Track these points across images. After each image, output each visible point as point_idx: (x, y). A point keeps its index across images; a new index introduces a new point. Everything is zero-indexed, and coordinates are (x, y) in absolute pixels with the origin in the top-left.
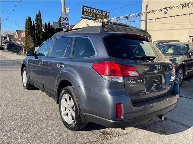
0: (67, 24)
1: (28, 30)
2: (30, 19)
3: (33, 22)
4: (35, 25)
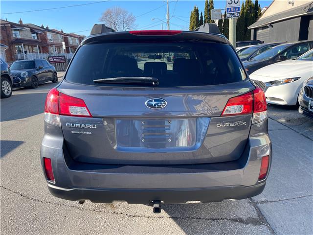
0: (237, 9)
1: (193, 28)
2: (197, 11)
3: (201, 14)
4: (204, 20)
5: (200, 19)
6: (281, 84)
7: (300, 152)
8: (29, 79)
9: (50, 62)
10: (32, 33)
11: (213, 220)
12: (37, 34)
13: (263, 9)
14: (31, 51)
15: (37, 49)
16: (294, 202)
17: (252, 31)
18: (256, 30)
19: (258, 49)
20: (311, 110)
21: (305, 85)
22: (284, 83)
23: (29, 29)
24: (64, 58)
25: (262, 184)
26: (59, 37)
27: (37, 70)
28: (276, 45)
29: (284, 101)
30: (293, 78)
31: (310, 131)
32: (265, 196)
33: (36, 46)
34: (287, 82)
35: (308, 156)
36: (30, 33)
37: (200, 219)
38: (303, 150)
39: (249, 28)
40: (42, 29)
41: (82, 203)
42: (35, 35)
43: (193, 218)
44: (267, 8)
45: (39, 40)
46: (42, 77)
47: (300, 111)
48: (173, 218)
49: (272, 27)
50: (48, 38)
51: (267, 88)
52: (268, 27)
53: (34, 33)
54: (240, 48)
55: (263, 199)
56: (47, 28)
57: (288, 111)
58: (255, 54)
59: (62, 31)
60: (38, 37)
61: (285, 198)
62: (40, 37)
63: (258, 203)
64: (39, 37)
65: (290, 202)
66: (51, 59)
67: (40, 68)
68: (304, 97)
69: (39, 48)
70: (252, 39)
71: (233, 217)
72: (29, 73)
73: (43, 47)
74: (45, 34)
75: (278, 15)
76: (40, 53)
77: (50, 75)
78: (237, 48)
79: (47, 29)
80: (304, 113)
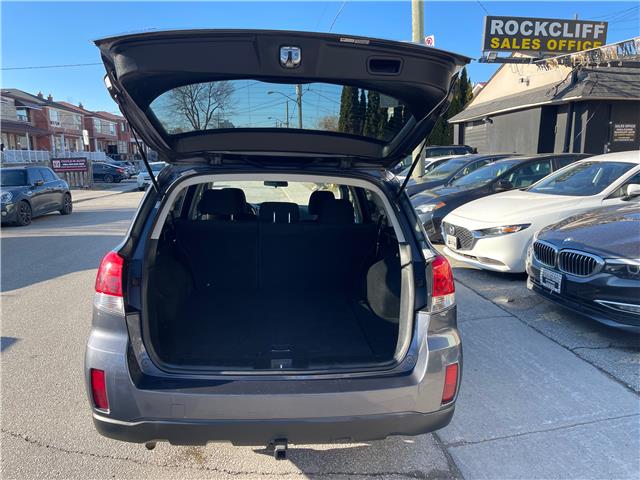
4: (367, 101)
5: (359, 99)
6: (499, 235)
7: (524, 358)
8: (13, 208)
9: (53, 169)
10: (18, 109)
11: (375, 475)
12: (28, 110)
13: (475, 86)
14: (13, 144)
15: (25, 141)
16: (507, 443)
17: (456, 127)
18: (463, 125)
19: (465, 164)
20: (544, 284)
21: (535, 240)
22: (504, 234)
23: (13, 100)
24: (85, 163)
25: (449, 410)
26: (74, 118)
27: (32, 189)
28: (495, 159)
29: (503, 264)
30: (519, 225)
31: (546, 321)
32: (461, 434)
33: (24, 135)
34: (509, 232)
35: (537, 365)
36: (12, 107)
37: (352, 474)
38: (530, 354)
39: (450, 121)
40: (40, 102)
41: (150, 447)
42: (24, 113)
43: (339, 473)
44: (485, 85)
45: (32, 124)
46: (40, 203)
47: (530, 285)
48: (306, 474)
49: (491, 122)
50: (52, 119)
51: (476, 240)
52: (484, 123)
53: (22, 109)
54: (432, 160)
55: (458, 439)
56: (50, 98)
57: (513, 283)
58: (459, 174)
59: (81, 107)
60: (28, 116)
61: (493, 437)
62: (35, 116)
63: (450, 445)
64: (32, 117)
65: (502, 442)
66: (57, 164)
67: (37, 185)
68: (534, 261)
69: (31, 138)
70: (456, 142)
71: (407, 469)
72: (15, 194)
73: (39, 138)
74: (45, 112)
75: (501, 102)
76: (32, 149)
77: (57, 198)
78: (427, 160)
79: (50, 102)
80: (534, 288)
